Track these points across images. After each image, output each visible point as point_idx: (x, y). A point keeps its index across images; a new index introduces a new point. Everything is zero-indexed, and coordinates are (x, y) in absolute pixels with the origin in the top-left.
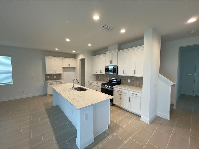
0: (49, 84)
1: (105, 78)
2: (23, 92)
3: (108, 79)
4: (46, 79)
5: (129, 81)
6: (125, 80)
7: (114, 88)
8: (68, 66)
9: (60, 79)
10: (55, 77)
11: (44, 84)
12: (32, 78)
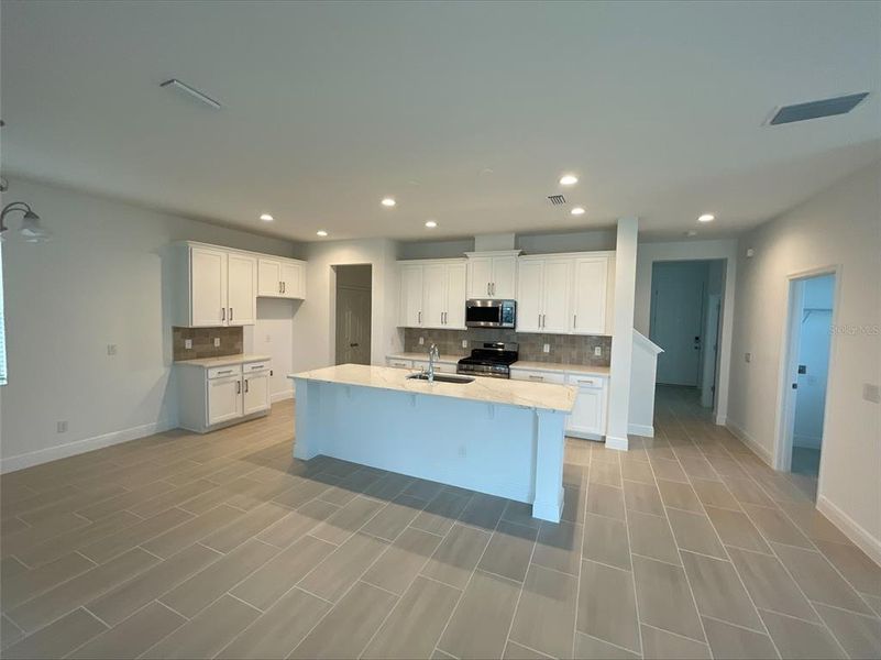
0: (213, 373)
1: (450, 343)
2: (62, 427)
3: (465, 344)
4: (179, 353)
5: (547, 349)
6: (533, 345)
7: (512, 371)
8: (277, 294)
9: (239, 352)
10: (217, 342)
11: (167, 375)
12: (112, 350)
